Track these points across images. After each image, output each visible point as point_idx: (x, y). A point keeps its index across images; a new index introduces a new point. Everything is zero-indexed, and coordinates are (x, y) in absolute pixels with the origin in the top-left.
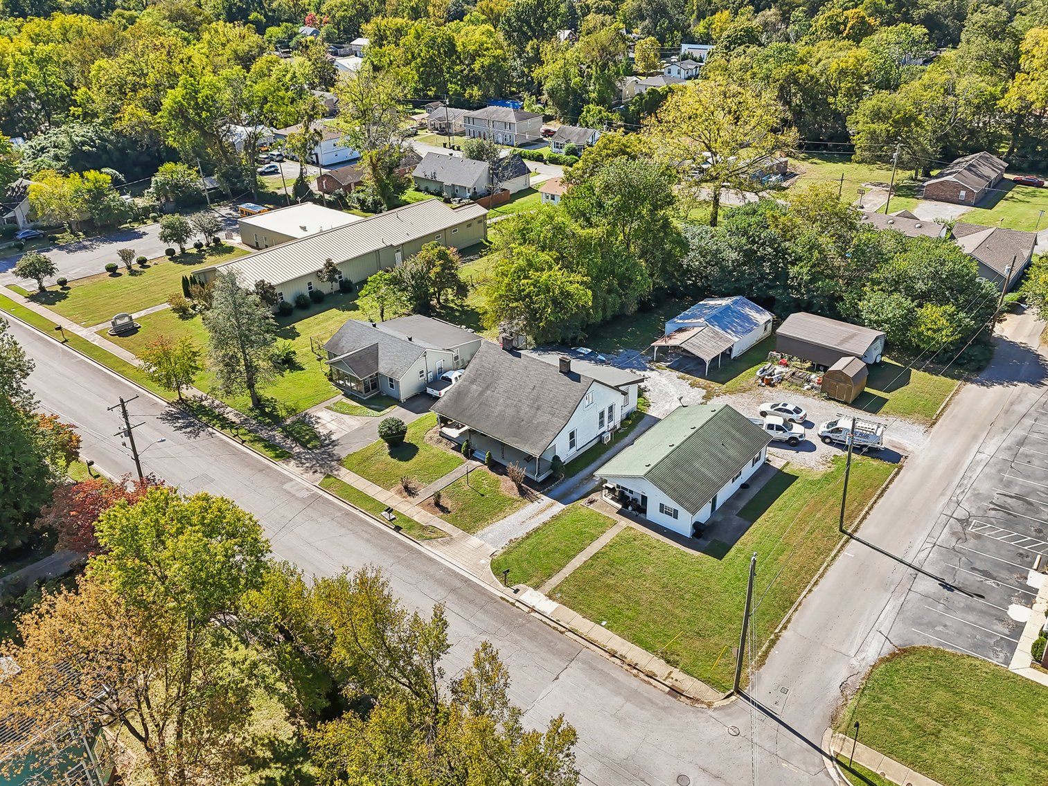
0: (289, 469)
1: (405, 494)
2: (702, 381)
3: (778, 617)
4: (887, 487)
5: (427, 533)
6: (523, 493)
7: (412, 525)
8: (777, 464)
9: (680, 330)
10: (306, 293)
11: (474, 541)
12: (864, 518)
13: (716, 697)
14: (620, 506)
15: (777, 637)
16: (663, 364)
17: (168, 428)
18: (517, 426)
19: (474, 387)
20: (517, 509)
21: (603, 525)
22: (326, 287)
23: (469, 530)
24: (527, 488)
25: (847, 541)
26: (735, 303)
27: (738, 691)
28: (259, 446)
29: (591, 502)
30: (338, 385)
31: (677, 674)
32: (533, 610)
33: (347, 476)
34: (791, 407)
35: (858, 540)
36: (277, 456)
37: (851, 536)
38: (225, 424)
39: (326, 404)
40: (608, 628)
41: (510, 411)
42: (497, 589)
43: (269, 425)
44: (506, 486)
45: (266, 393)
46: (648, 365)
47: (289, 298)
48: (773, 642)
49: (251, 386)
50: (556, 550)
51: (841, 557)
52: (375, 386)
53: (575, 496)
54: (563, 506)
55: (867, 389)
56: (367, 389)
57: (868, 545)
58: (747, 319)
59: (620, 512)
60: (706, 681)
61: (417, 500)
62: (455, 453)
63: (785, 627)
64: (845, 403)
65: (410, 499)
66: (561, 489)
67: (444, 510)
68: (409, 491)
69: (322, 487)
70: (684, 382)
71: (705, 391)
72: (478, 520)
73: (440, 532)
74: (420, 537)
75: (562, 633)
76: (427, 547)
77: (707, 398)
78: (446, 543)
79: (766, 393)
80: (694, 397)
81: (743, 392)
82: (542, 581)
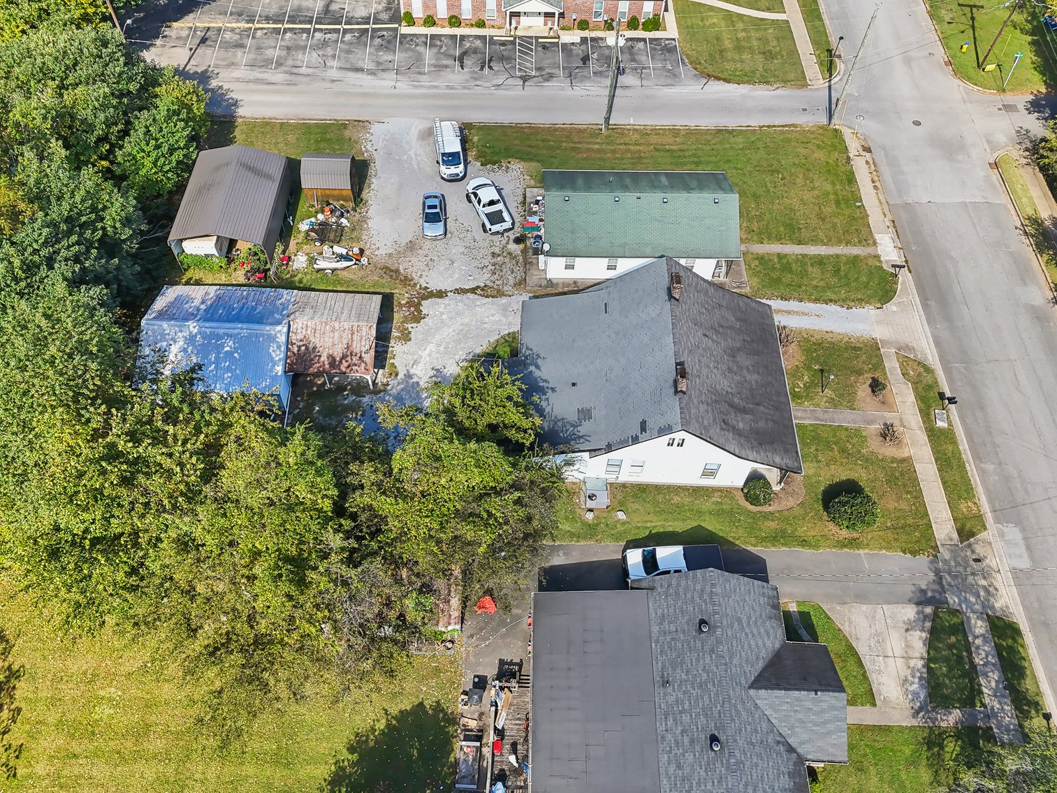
11: (880, 333)
21: (759, 259)
23: (873, 346)
25: (616, 125)
40: (860, 200)
48: (770, 126)
61: (890, 417)
70: (416, 330)
71: (423, 302)
72: (855, 348)
73: (903, 365)
74: (928, 370)
75: (893, 222)
76: (930, 359)
77: (441, 294)
78: (908, 348)
79: (382, 252)
80: (449, 305)
81: (397, 271)
82: (865, 258)
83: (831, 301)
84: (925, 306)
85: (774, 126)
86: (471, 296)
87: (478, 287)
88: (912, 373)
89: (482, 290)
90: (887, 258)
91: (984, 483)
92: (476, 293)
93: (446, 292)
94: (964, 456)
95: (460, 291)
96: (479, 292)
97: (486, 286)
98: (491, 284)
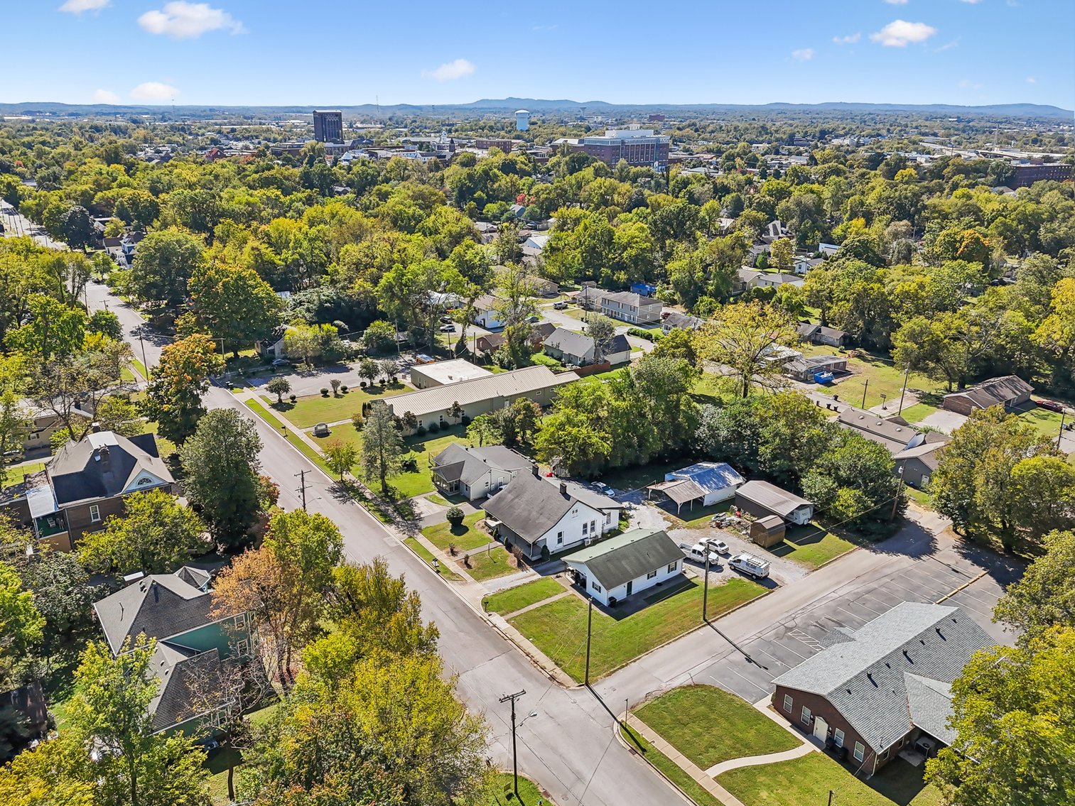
0: (391, 530)
1: (450, 554)
2: (673, 517)
3: (634, 655)
4: (753, 601)
5: (453, 576)
6: (520, 565)
7: (447, 570)
8: (689, 576)
9: (673, 480)
10: (438, 422)
11: (479, 586)
12: (726, 615)
13: (573, 685)
14: (574, 582)
15: (626, 665)
16: (653, 502)
17: (330, 496)
18: (527, 524)
19: (510, 495)
20: (512, 573)
21: (558, 590)
22: (451, 420)
23: (478, 579)
24: (523, 562)
25: (704, 626)
26: (719, 467)
27: (587, 684)
28: (378, 514)
29: (557, 577)
30: (436, 485)
31: (558, 670)
32: (495, 626)
33: (421, 539)
34: (717, 542)
35: (712, 627)
36: (386, 522)
37: (709, 624)
38: (363, 498)
39: (424, 495)
40: (532, 642)
41: (525, 514)
42: (480, 612)
43: (388, 502)
44: (512, 560)
45: (392, 483)
46: (643, 501)
47: (426, 425)
48: (623, 667)
49: (382, 477)
50: (524, 599)
51: (695, 633)
52: (457, 487)
53: (550, 572)
54: (540, 577)
55: (785, 541)
56: (451, 489)
57: (716, 630)
58: (723, 480)
59: (572, 586)
60: (572, 676)
61: (457, 558)
62: (490, 536)
63: (635, 661)
64: (763, 547)
65: (452, 557)
66: (542, 567)
67: (469, 567)
68: (453, 553)
69: (405, 542)
71: (671, 524)
74: (448, 579)
76: (450, 584)
77: (670, 528)
78: (462, 584)
79: (714, 531)
81: (697, 529)
90: (495, 617)
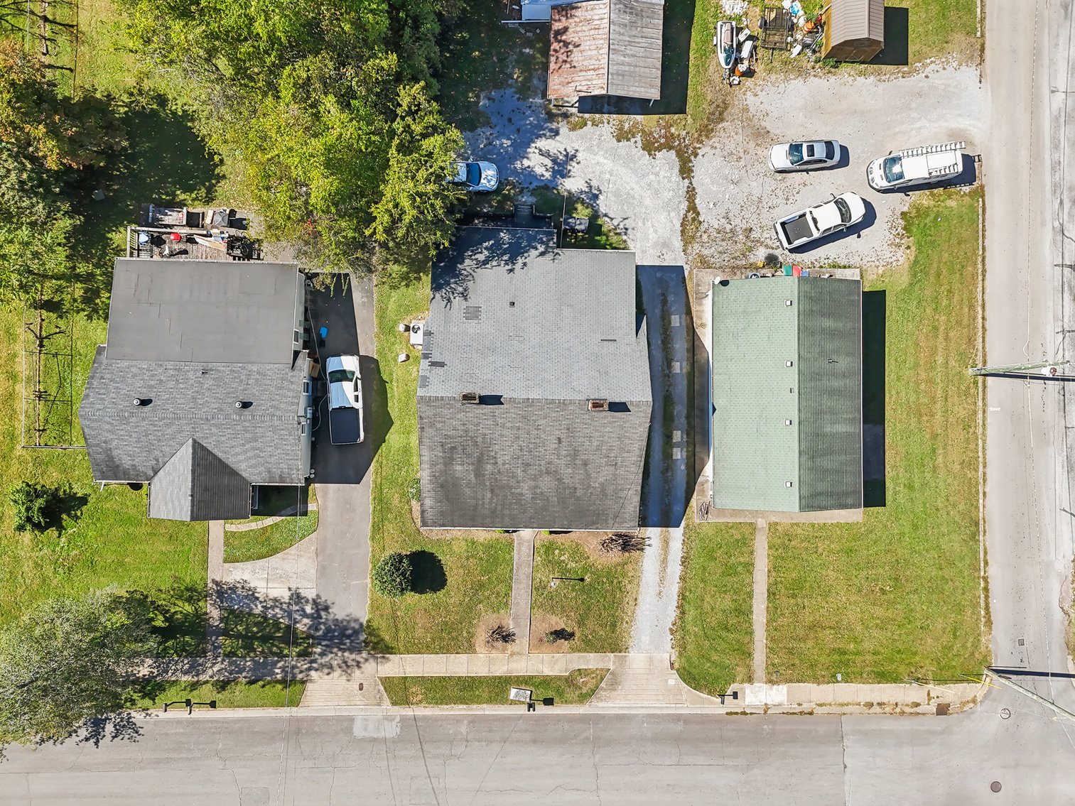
1: (500, 644)
3: (975, 553)
4: (983, 249)
11: (636, 658)
12: (984, 331)
15: (985, 579)
20: (638, 578)
23: (617, 647)
29: (706, 511)
31: (936, 690)
32: (767, 707)
37: (984, 374)
40: (846, 680)
48: (986, 589)
51: (989, 421)
53: (677, 508)
54: (680, 531)
61: (522, 643)
63: (986, 563)
64: (862, 63)
65: (514, 647)
66: (653, 507)
67: (564, 635)
68: (500, 636)
70: (633, 148)
71: (673, 152)
72: (614, 626)
73: (593, 673)
74: (583, 698)
75: (811, 713)
76: (600, 704)
77: (686, 171)
78: (614, 684)
79: (750, 99)
80: (669, 181)
81: (721, 120)
82: (749, 667)
83: (683, 613)
84: (677, 718)
85: (987, 597)
86: (684, 205)
87: (698, 214)
88: (581, 680)
89: (694, 219)
90: (747, 691)
91: (447, 718)
92: (688, 211)
93: (689, 177)
94: (475, 706)
95: (691, 194)
96: (691, 215)
97: (700, 223)
98: (702, 228)
